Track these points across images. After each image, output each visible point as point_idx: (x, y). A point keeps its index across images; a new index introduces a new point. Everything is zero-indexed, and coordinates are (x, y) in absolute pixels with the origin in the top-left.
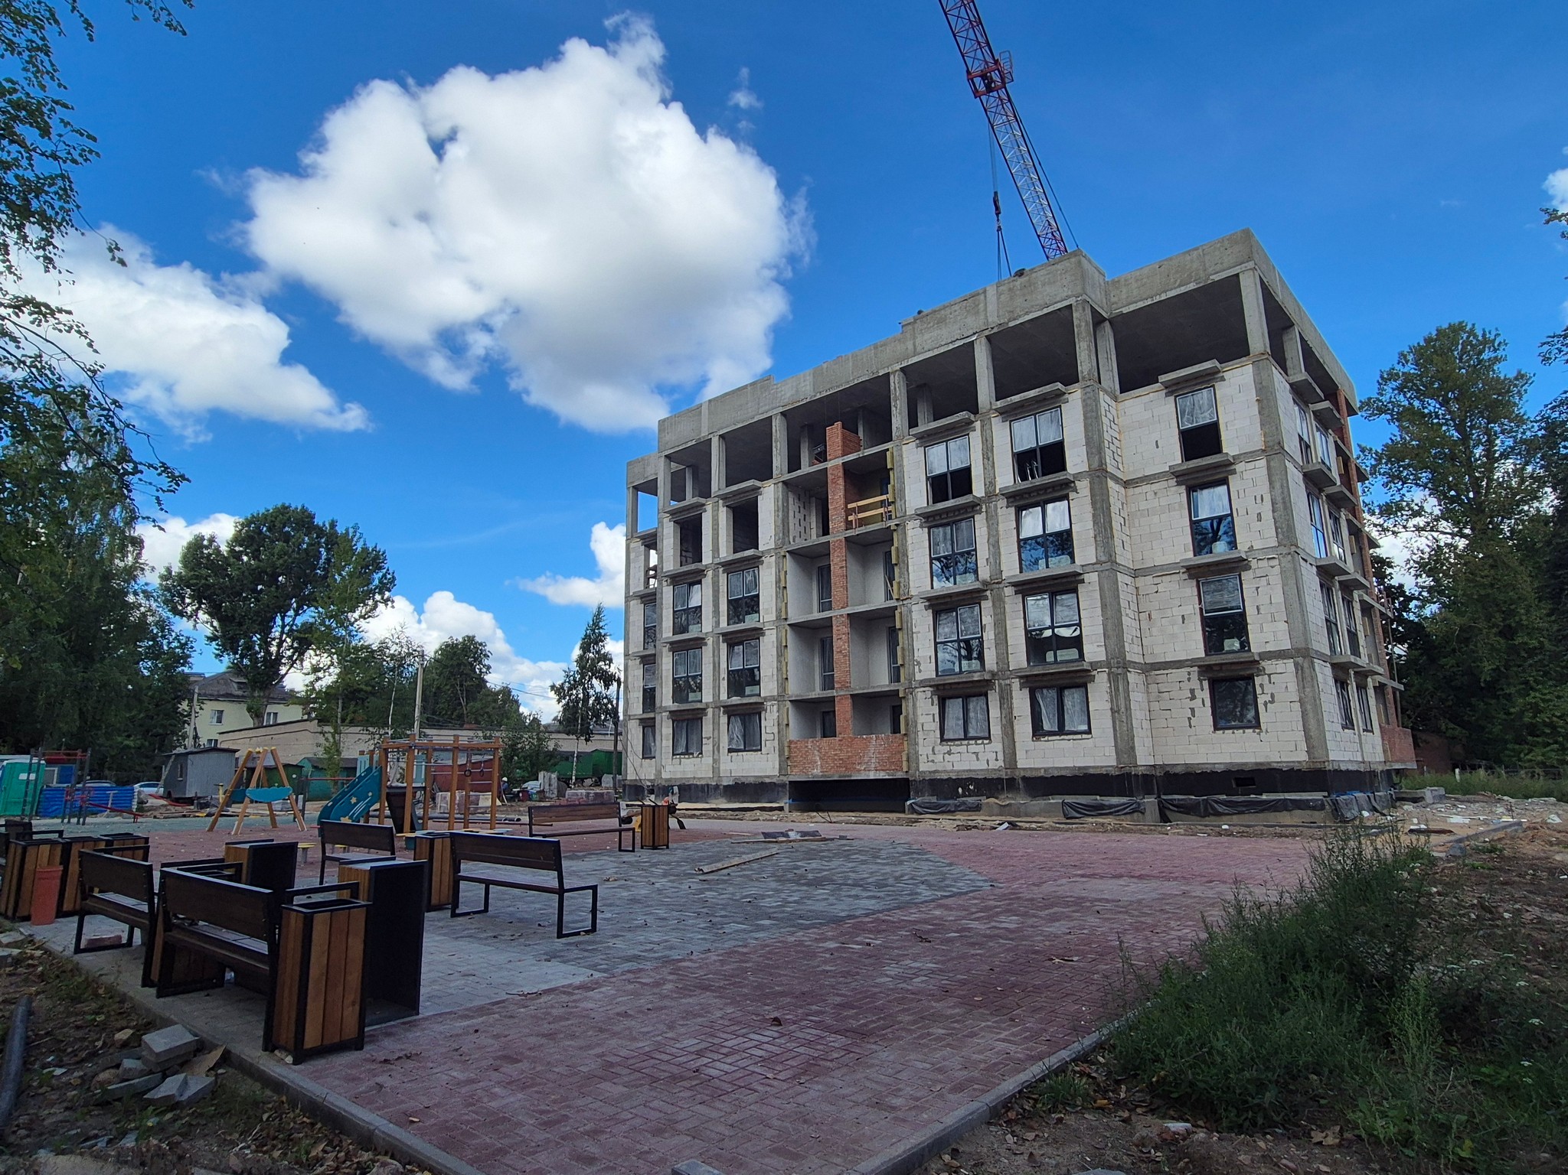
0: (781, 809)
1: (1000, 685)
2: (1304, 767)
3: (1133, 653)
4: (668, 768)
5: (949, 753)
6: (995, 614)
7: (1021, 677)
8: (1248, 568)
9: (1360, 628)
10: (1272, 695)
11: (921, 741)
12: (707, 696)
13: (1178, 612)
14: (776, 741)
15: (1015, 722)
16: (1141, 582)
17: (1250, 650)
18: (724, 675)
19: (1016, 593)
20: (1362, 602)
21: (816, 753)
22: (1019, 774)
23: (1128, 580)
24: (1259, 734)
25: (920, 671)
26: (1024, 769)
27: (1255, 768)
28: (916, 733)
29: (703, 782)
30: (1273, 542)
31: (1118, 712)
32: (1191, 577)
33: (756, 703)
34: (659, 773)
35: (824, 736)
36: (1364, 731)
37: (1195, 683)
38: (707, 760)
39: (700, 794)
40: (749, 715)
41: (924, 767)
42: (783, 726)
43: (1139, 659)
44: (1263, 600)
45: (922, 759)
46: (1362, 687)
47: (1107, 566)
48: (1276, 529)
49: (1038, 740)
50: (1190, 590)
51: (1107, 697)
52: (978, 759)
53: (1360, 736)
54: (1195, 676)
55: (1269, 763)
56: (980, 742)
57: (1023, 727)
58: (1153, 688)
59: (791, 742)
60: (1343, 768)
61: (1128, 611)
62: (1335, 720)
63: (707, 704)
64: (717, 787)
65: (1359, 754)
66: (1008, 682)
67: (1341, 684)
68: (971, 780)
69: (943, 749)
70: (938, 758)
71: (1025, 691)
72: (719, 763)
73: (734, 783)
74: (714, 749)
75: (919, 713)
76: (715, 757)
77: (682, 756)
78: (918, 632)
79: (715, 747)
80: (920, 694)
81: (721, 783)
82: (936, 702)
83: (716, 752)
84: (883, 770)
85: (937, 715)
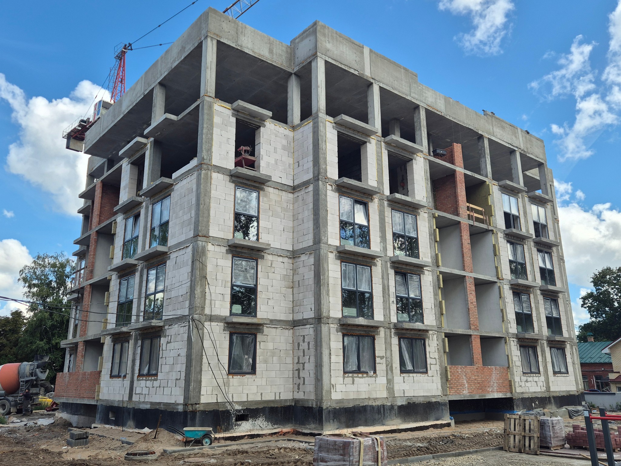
1: (540, 343)
5: (527, 381)
6: (535, 303)
7: (548, 341)
11: (515, 372)
12: (379, 316)
14: (438, 366)
15: (547, 365)
19: (541, 294)
22: (551, 395)
26: (553, 392)
28: (513, 367)
29: (379, 403)
33: (421, 330)
40: (416, 339)
41: (519, 390)
42: (441, 353)
49: (555, 376)
51: (571, 356)
52: (537, 385)
56: (537, 375)
57: (550, 368)
63: (378, 322)
64: (392, 407)
66: (543, 342)
68: (537, 398)
69: (524, 378)
70: (523, 384)
71: (549, 348)
72: (393, 383)
73: (407, 403)
74: (387, 369)
75: (513, 355)
76: (389, 377)
77: (355, 375)
78: (508, 303)
79: (389, 367)
80: (512, 342)
81: (395, 403)
82: (519, 349)
83: (389, 372)
84: (500, 392)
85: (520, 357)
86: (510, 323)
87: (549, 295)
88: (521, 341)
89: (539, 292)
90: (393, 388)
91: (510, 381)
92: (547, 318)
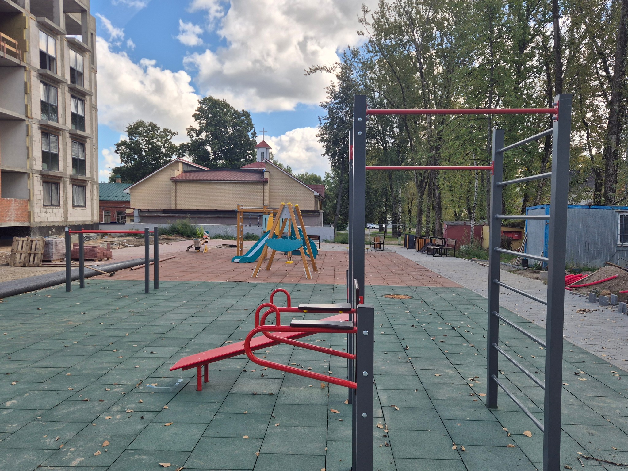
1: (64, 180)
5: (46, 212)
7: (71, 179)
11: (35, 205)
15: (68, 200)
19: (70, 137)
22: (68, 224)
26: (70, 222)
41: (37, 220)
45: (36, 215)
52: (56, 216)
56: (57, 207)
68: (54, 227)
69: (44, 210)
70: (42, 215)
71: (71, 185)
75: (35, 189)
78: (35, 141)
80: (35, 178)
82: (42, 184)
84: (18, 221)
85: (42, 191)
86: (35, 160)
87: (77, 139)
88: (45, 178)
89: (68, 135)
91: (29, 212)
92: (73, 159)
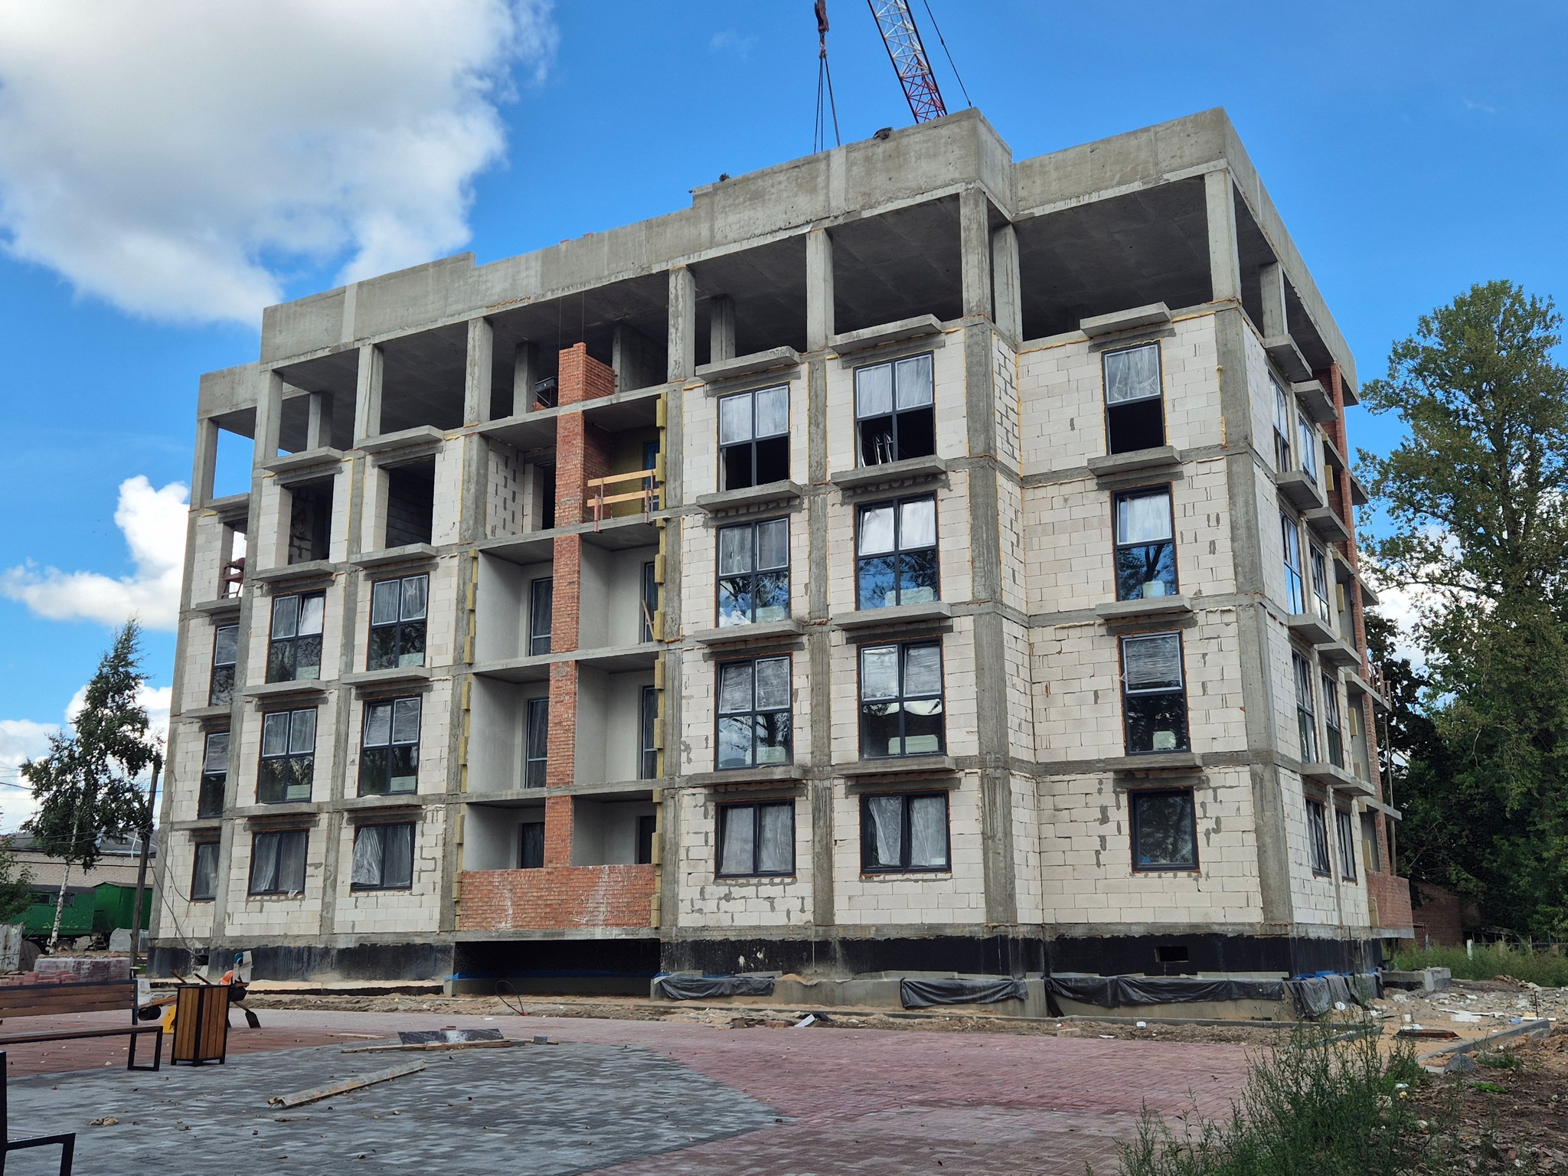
0: (438, 990)
1: (815, 788)
2: (1258, 932)
3: (1020, 747)
4: (238, 918)
5: (728, 897)
6: (814, 674)
7: (848, 777)
8: (1192, 623)
9: (1345, 723)
10: (1218, 820)
11: (682, 877)
12: (321, 791)
13: (1089, 685)
14: (439, 873)
15: (836, 850)
16: (1038, 635)
17: (1189, 750)
18: (354, 755)
19: (849, 641)
20: (1351, 685)
21: (508, 895)
22: (836, 935)
23: (1018, 630)
24: (1196, 879)
25: (689, 761)
26: (845, 927)
27: (1188, 931)
28: (676, 865)
29: (301, 943)
30: (1230, 587)
31: (993, 837)
32: (1111, 632)
33: (408, 806)
34: (220, 926)
35: (523, 864)
36: (1344, 879)
37: (1108, 798)
38: (312, 904)
39: (294, 966)
40: (395, 825)
41: (686, 920)
42: (452, 846)
43: (1026, 756)
44: (1212, 674)
45: (684, 907)
46: (1343, 813)
47: (987, 607)
48: (1235, 566)
49: (869, 879)
50: (1108, 651)
51: (977, 814)
52: (773, 909)
53: (1338, 887)
54: (1109, 786)
55: (1208, 925)
56: (777, 880)
57: (848, 858)
58: (1047, 802)
59: (464, 874)
60: (1313, 934)
61: (1016, 680)
62: (1305, 862)
63: (319, 804)
64: (326, 951)
65: (1336, 914)
66: (827, 783)
67: (1315, 806)
68: (760, 944)
69: (718, 891)
71: (854, 800)
72: (334, 910)
73: (357, 945)
74: (325, 885)
75: (684, 832)
76: (327, 899)
77: (266, 898)
79: (329, 882)
80: (687, 799)
81: (333, 945)
83: (329, 890)
84: (617, 925)
85: (713, 835)
86: (688, 748)
87: (896, 634)
88: (726, 793)
89: (837, 638)
90: (332, 919)
